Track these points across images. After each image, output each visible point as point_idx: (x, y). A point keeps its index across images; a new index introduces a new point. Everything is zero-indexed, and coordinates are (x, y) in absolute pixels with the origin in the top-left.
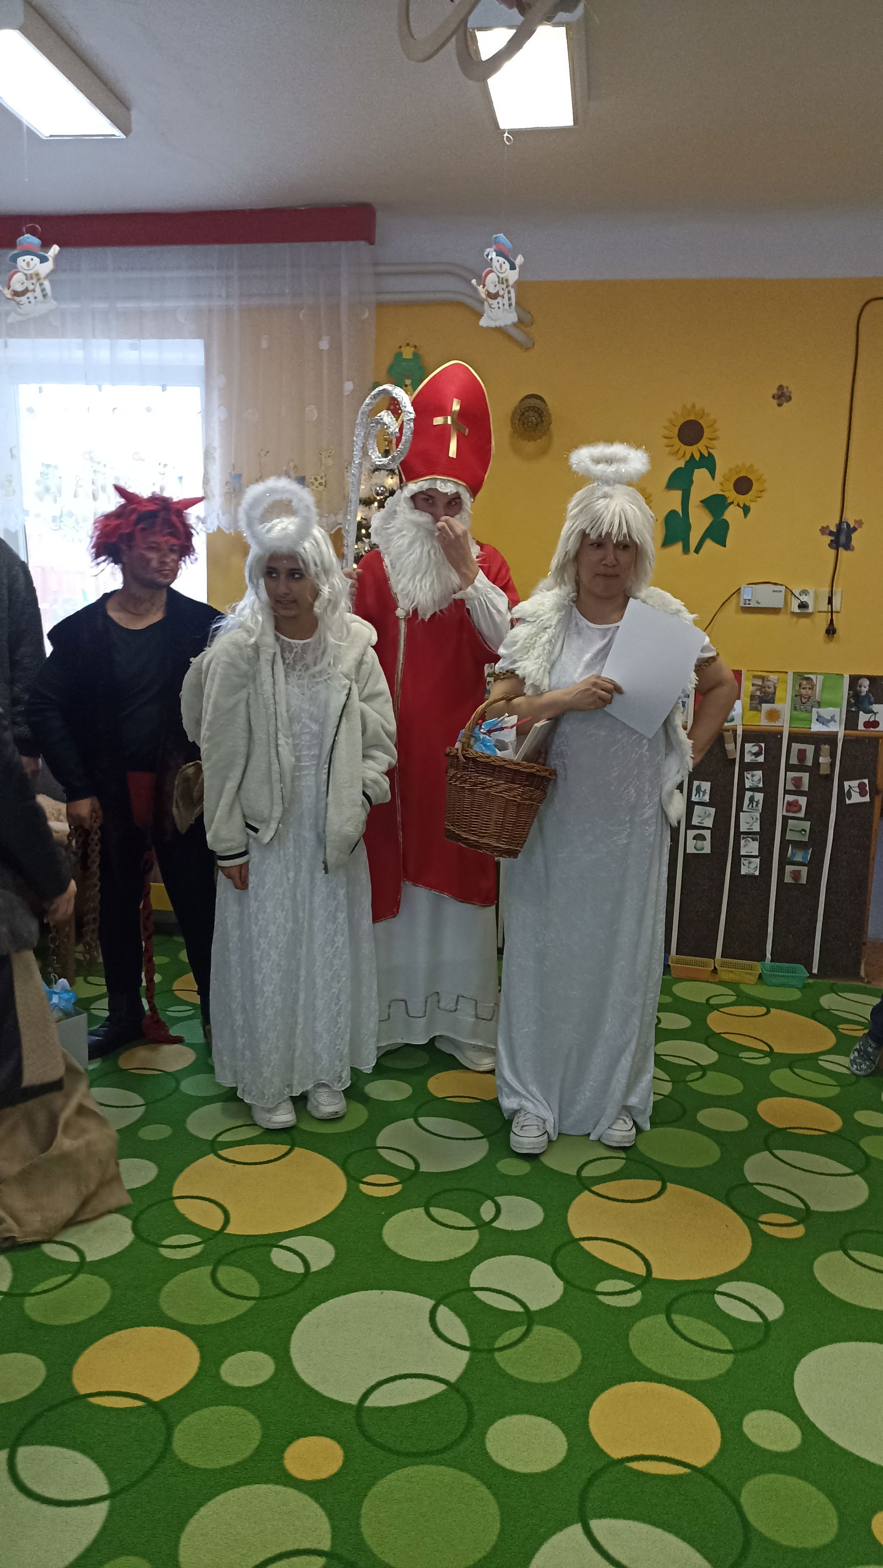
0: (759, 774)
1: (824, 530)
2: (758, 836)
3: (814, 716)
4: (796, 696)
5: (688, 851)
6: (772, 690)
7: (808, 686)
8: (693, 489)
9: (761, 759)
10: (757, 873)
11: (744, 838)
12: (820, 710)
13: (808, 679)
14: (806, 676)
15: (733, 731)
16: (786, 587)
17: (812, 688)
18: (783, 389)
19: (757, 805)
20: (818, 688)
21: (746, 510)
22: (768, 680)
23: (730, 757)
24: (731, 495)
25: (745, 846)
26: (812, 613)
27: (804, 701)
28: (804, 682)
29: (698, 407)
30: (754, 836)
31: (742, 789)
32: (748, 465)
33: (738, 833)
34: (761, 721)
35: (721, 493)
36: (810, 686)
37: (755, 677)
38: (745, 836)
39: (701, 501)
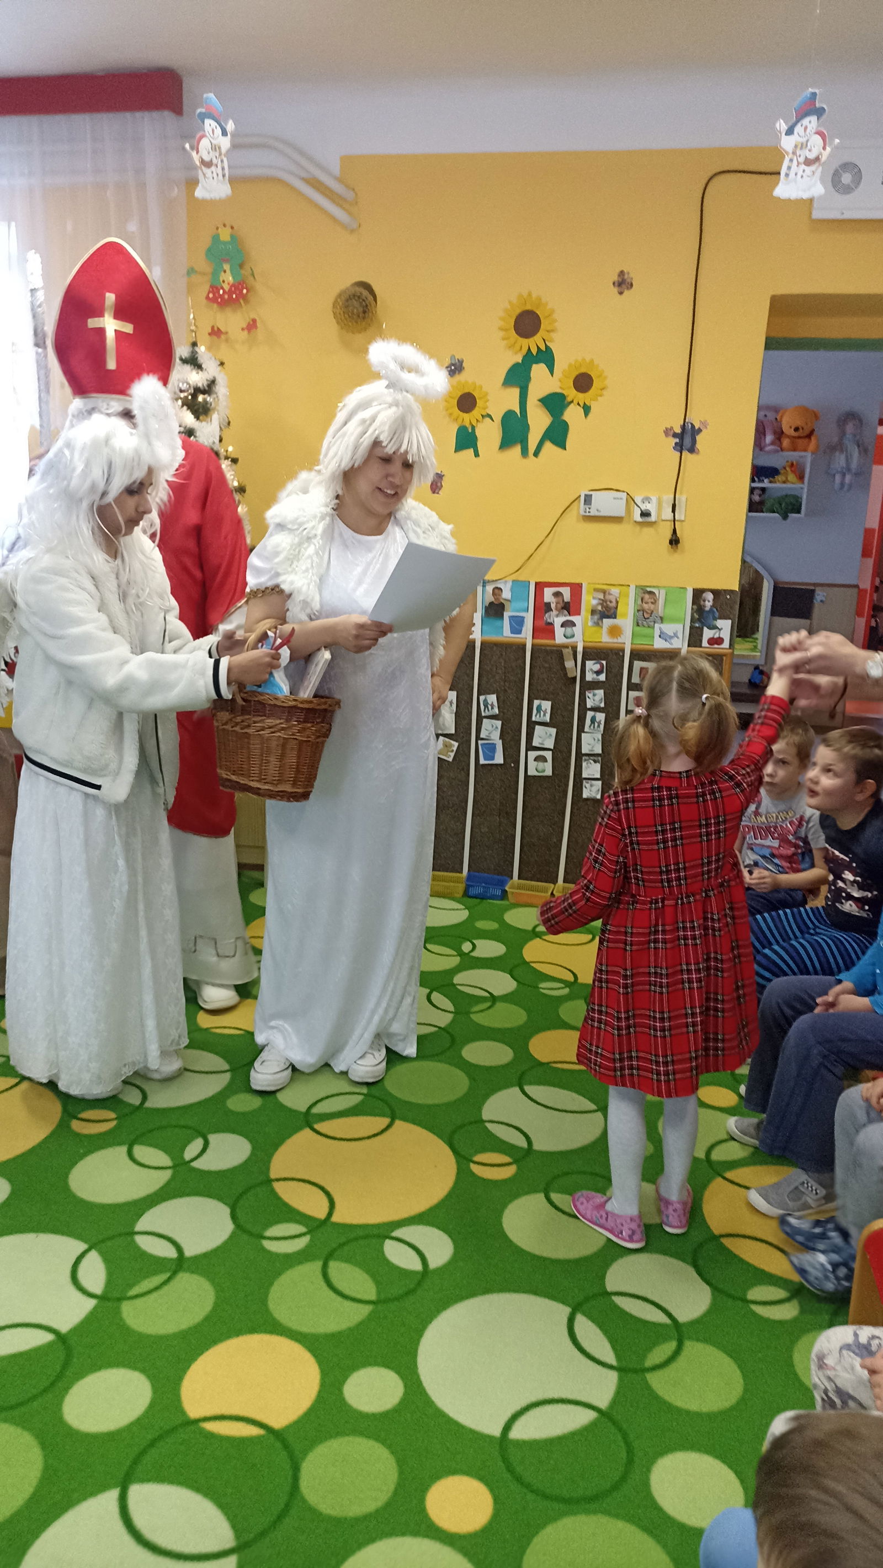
0: (600, 693)
1: (667, 432)
2: (600, 758)
3: (657, 633)
4: (638, 611)
5: (529, 773)
6: (613, 604)
7: (650, 601)
8: (531, 387)
9: (602, 677)
11: (585, 760)
12: (662, 626)
13: (650, 593)
14: (649, 589)
15: (572, 647)
16: (628, 494)
17: (655, 602)
18: (624, 275)
19: (599, 726)
20: (661, 602)
21: (587, 409)
22: (610, 594)
23: (570, 675)
24: (571, 393)
25: (586, 768)
26: (655, 522)
27: (646, 616)
28: (647, 596)
29: (534, 296)
30: (596, 758)
31: (583, 709)
32: (588, 360)
33: (579, 755)
34: (604, 638)
35: (559, 391)
36: (653, 600)
37: (596, 590)
38: (587, 758)
39: (540, 400)
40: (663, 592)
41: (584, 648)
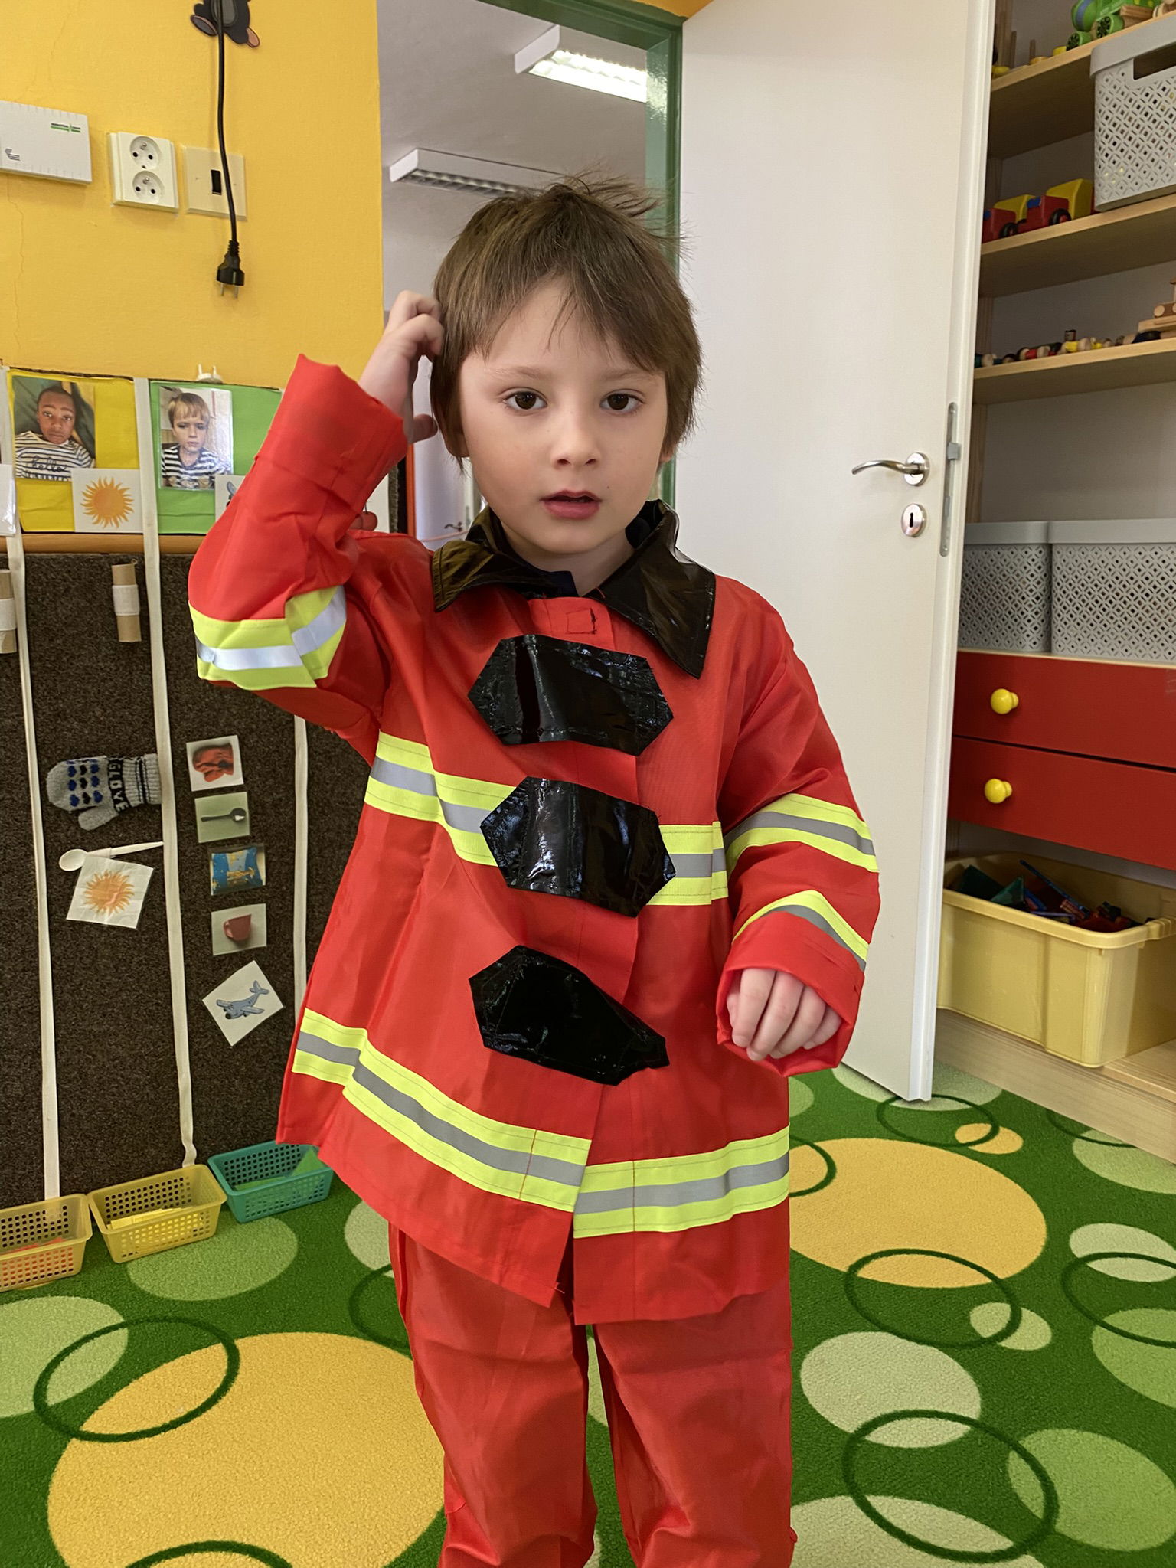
4: (165, 446)
7: (191, 419)
13: (189, 398)
14: (185, 390)
17: (205, 424)
20: (223, 423)
26: (175, 211)
27: (188, 460)
28: (182, 408)
34: (77, 520)
36: (197, 419)
40: (223, 396)
41: (25, 552)
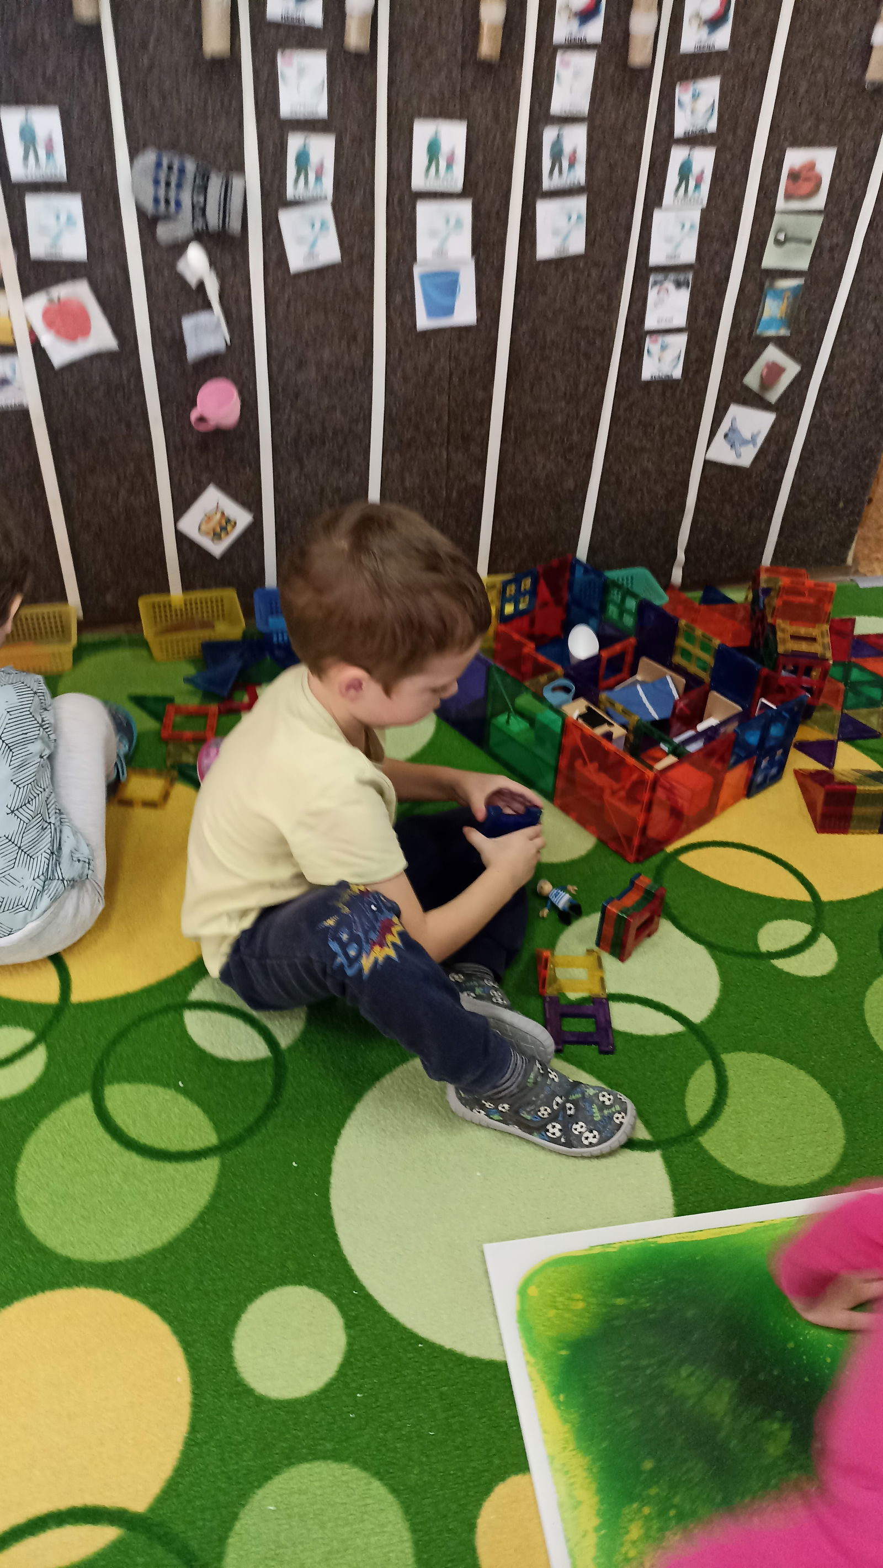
0: (710, 88)
2: (690, 276)
9: (722, 39)
10: (677, 373)
11: (655, 283)
25: (656, 305)
30: (682, 277)
31: (665, 140)
33: (644, 271)
38: (660, 277)
